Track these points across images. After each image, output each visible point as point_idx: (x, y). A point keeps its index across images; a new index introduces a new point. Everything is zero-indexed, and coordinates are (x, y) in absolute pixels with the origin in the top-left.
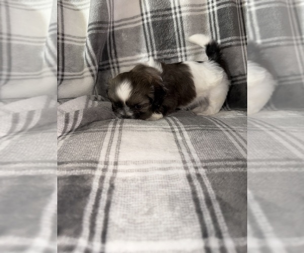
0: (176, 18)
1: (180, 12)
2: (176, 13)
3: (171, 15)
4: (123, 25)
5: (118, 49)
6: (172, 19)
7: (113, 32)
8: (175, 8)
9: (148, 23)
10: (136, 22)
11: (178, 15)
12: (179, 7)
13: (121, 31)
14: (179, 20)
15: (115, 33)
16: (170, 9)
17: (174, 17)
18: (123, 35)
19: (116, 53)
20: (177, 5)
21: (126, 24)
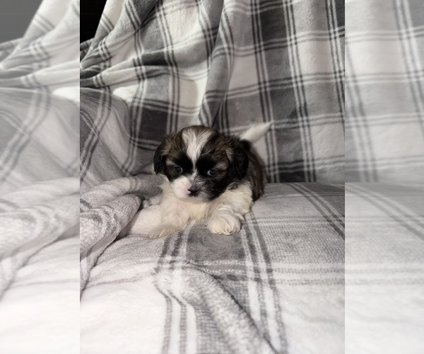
0: (297, 87)
1: (302, 81)
2: (297, 82)
3: (291, 84)
4: (238, 94)
5: (231, 118)
6: (292, 89)
7: (226, 101)
8: (296, 77)
9: (266, 92)
10: (252, 91)
11: (300, 84)
12: (301, 76)
13: (235, 100)
14: (300, 89)
15: (228, 102)
16: (291, 78)
17: (294, 86)
18: (237, 104)
19: (227, 122)
20: (298, 74)
21: (240, 93)
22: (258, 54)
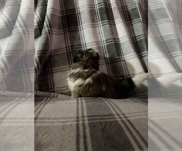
1: (86, 47)
4: (56, 52)
10: (63, 51)
15: (51, 56)
16: (81, 45)
17: (83, 48)
20: (84, 44)
22: (66, 34)
